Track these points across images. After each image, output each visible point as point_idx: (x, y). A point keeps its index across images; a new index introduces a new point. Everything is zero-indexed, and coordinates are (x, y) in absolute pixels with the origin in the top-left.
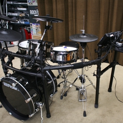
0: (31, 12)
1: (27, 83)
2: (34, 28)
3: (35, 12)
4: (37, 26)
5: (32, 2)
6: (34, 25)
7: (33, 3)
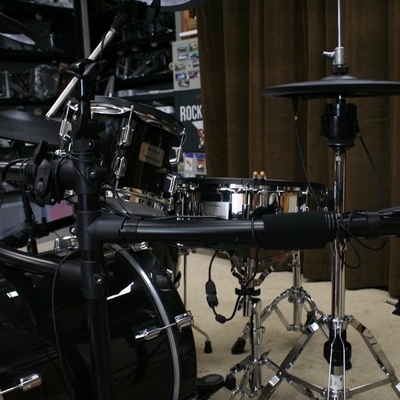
0: (182, 114)
1: (14, 294)
2: (191, 169)
3: (195, 112)
4: (200, 161)
5: (188, 77)
6: (191, 160)
7: (191, 81)
